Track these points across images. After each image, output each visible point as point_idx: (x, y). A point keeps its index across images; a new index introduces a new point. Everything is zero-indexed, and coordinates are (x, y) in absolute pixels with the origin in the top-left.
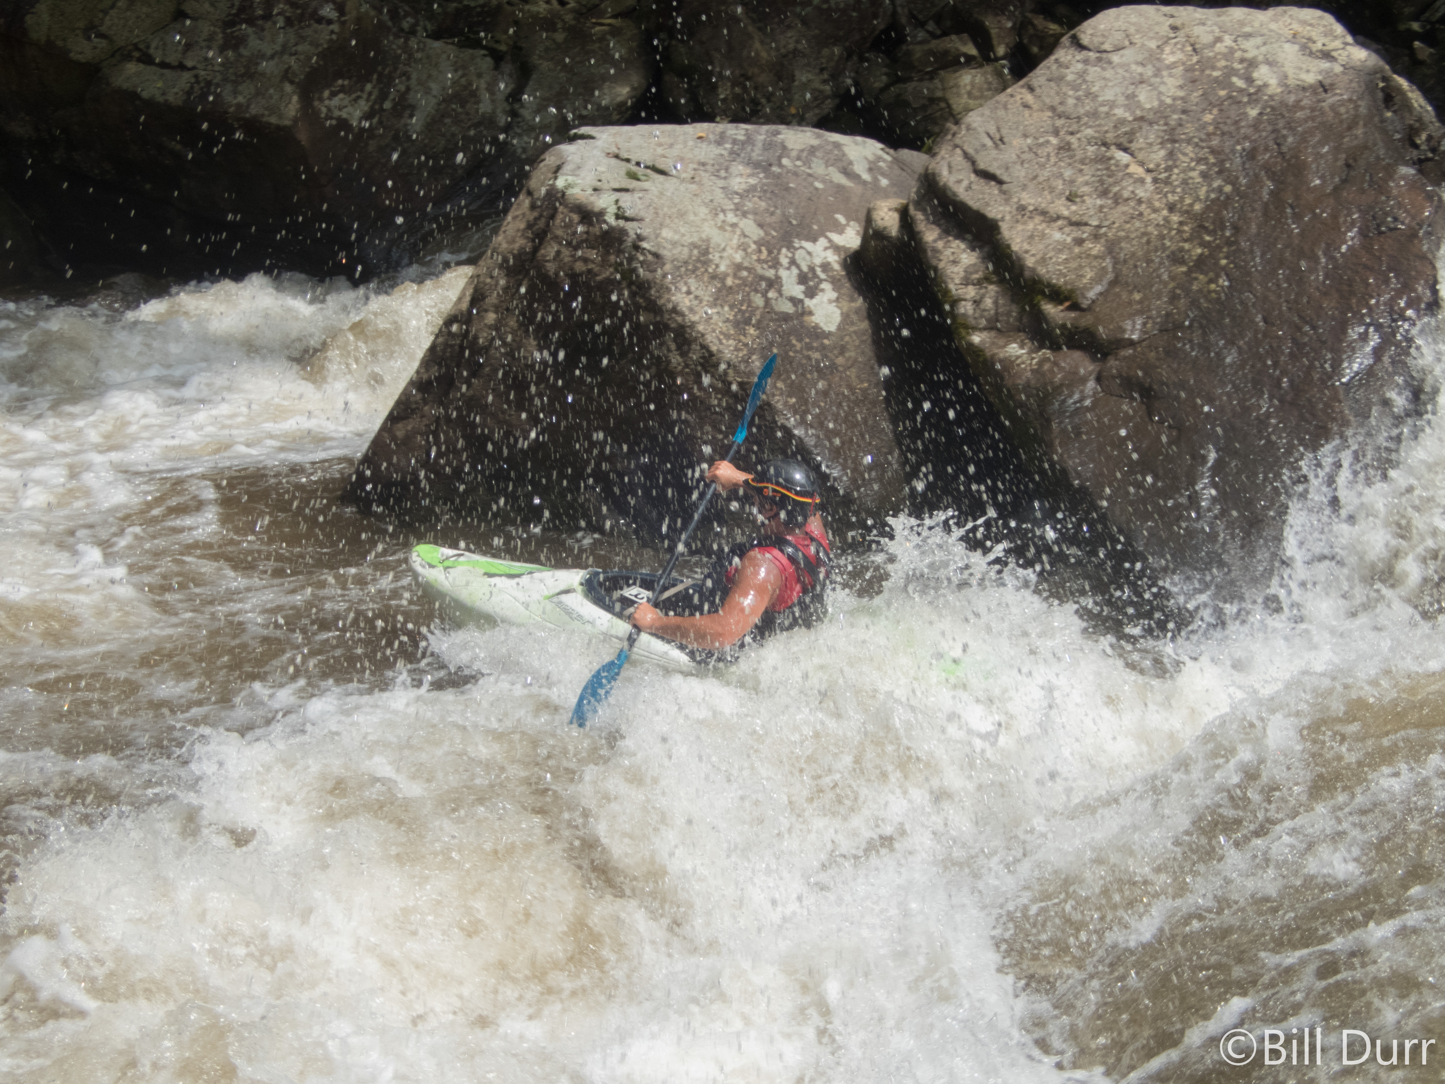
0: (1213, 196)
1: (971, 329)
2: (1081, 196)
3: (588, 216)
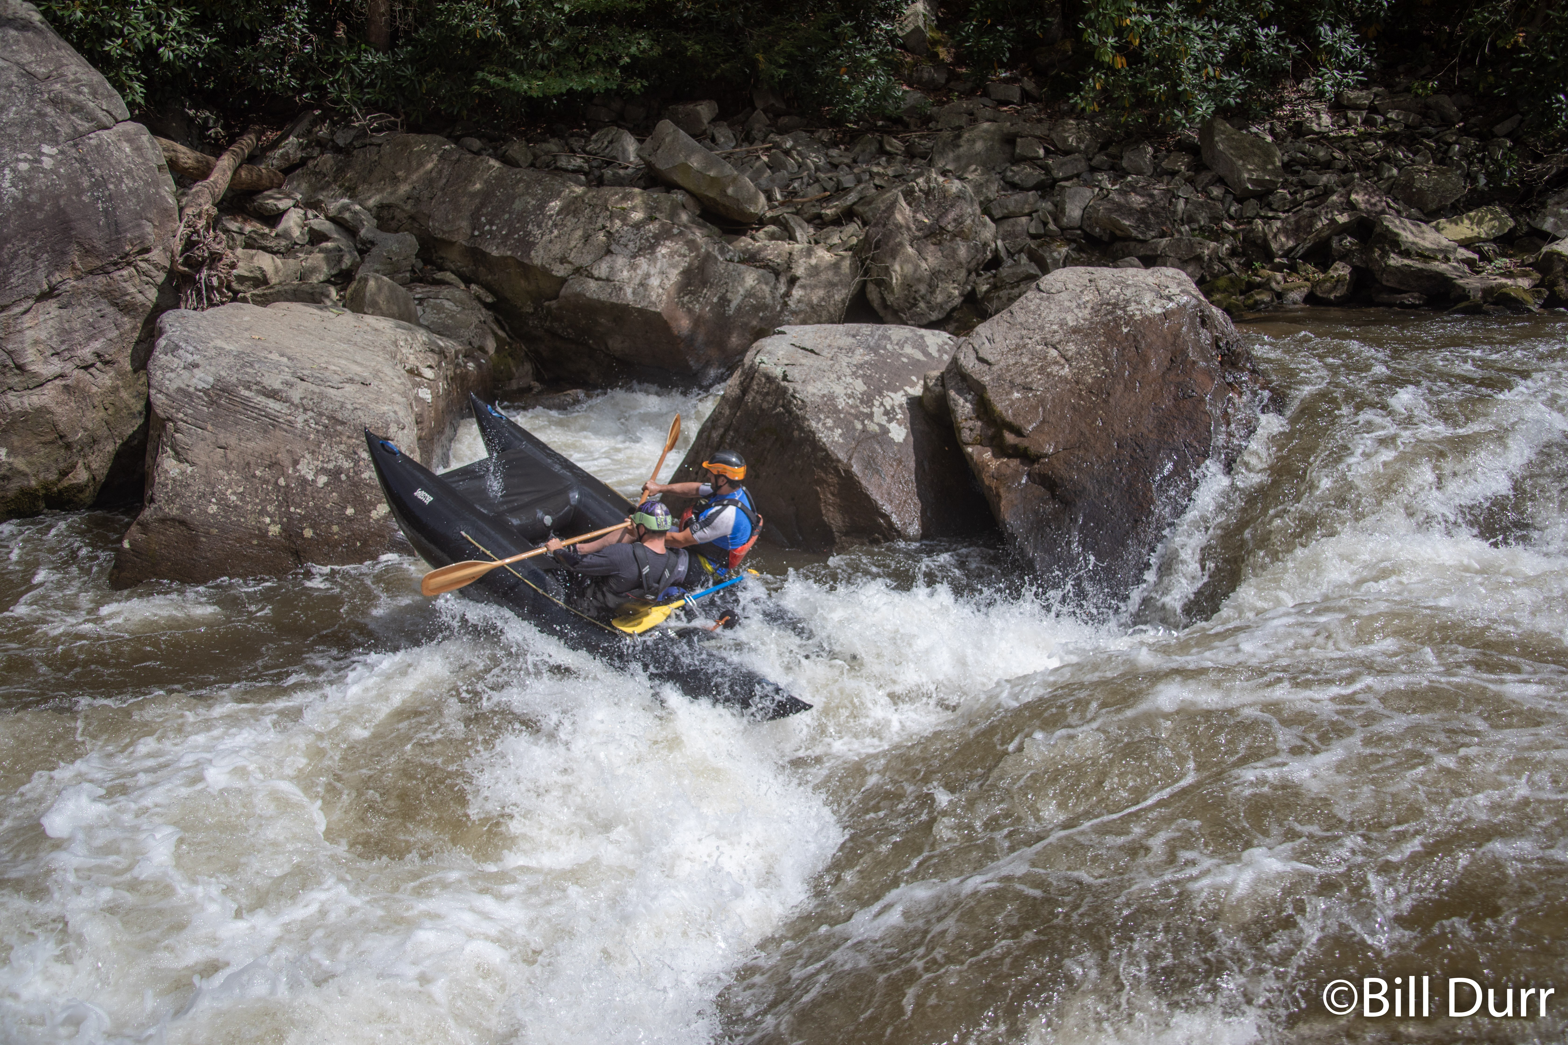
0: (1099, 375)
1: (968, 444)
2: (1030, 373)
3: (770, 379)
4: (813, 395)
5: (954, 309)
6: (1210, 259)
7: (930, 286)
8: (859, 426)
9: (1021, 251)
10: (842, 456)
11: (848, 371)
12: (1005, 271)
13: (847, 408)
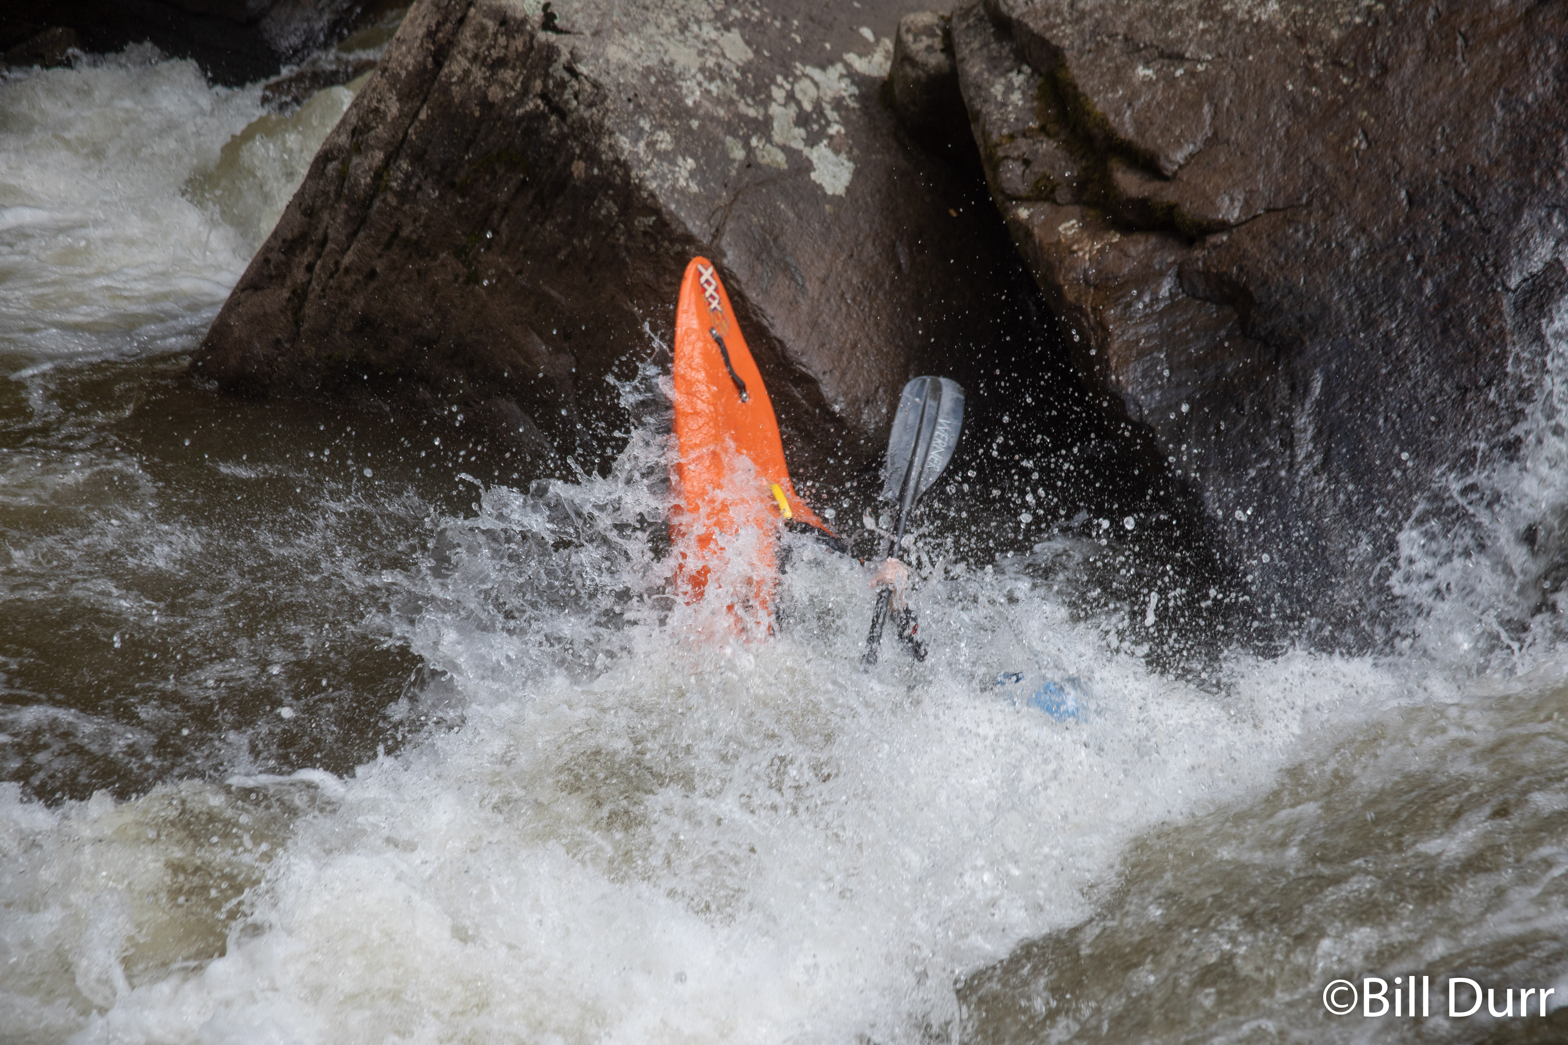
1: (1018, 199)
3: (508, 23)
4: (622, 67)
8: (738, 152)
10: (698, 229)
11: (705, 10)
13: (707, 104)
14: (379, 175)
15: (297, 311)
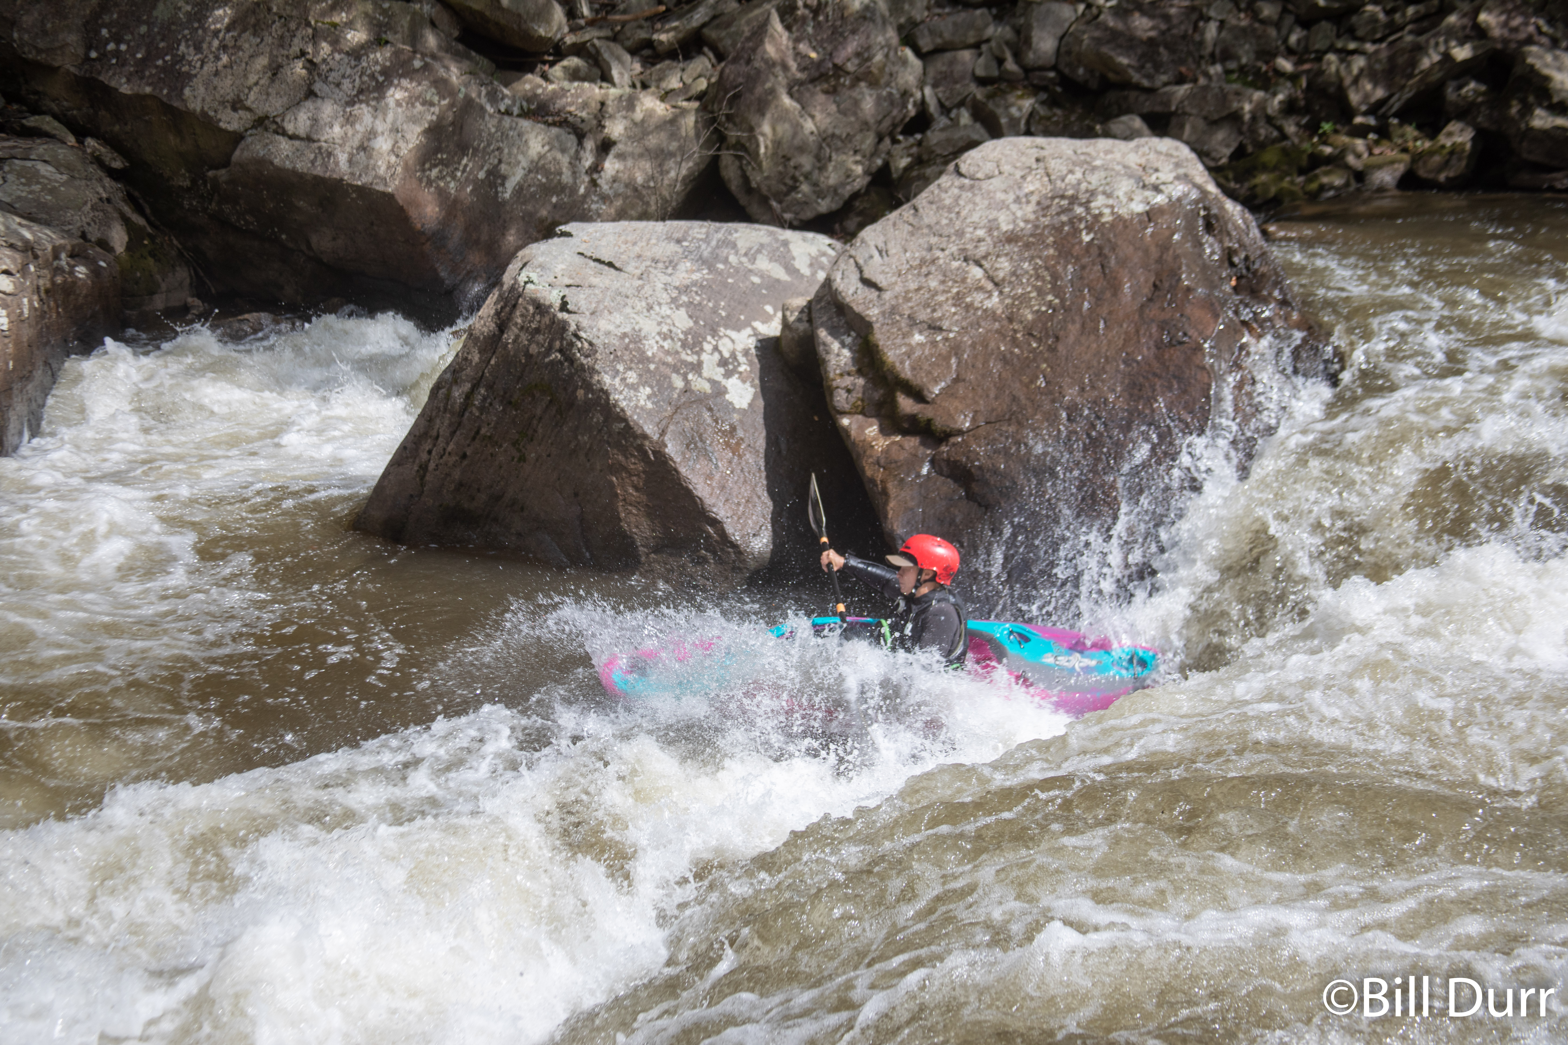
0: (1044, 309)
1: (844, 413)
2: (940, 304)
3: (541, 308)
4: (608, 333)
5: (855, 196)
6: (1254, 118)
7: (818, 158)
8: (679, 383)
9: (961, 104)
10: (650, 429)
11: (665, 297)
12: (934, 137)
13: (661, 355)
14: (469, 396)
15: (422, 478)
